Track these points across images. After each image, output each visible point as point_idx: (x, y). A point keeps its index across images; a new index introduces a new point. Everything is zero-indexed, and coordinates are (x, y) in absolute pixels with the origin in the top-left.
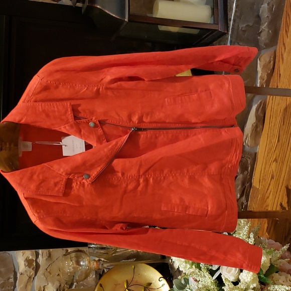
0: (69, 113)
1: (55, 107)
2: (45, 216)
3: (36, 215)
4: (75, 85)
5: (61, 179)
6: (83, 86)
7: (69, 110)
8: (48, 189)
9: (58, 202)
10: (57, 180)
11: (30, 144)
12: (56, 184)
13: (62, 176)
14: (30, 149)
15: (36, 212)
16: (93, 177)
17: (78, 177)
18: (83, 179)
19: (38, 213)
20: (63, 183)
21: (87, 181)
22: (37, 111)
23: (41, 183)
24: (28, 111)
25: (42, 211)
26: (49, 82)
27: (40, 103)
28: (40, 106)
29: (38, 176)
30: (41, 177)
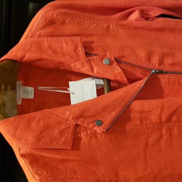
0: (80, 49)
1: (64, 42)
2: (48, 179)
3: (37, 177)
4: (84, 21)
5: (68, 126)
6: (92, 22)
7: (80, 45)
8: (51, 141)
9: (65, 158)
10: (63, 126)
11: (31, 89)
12: (61, 133)
13: (69, 122)
14: (31, 96)
15: (37, 173)
16: (107, 124)
17: (88, 123)
18: (95, 126)
19: (39, 175)
20: (71, 131)
21: (100, 129)
22: (42, 47)
23: (41, 133)
24: (31, 46)
25: (44, 172)
26: (55, 15)
27: (45, 39)
28: (46, 42)
29: (38, 123)
30: (41, 124)
